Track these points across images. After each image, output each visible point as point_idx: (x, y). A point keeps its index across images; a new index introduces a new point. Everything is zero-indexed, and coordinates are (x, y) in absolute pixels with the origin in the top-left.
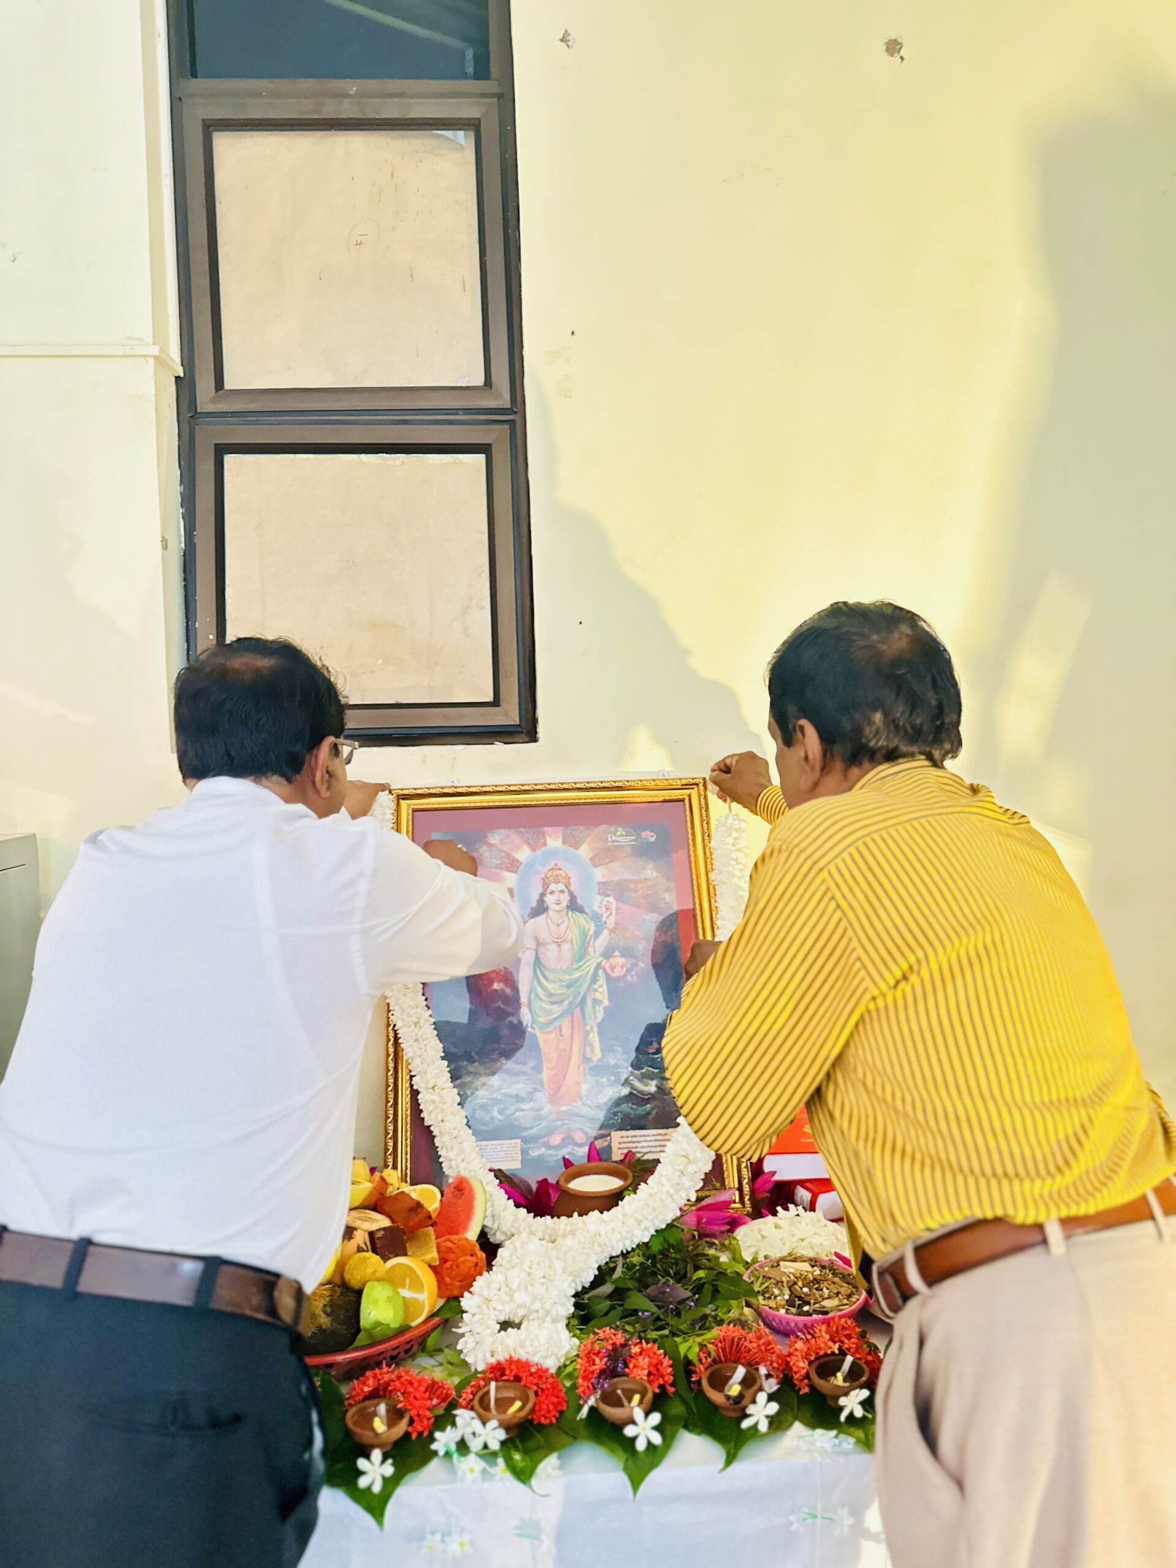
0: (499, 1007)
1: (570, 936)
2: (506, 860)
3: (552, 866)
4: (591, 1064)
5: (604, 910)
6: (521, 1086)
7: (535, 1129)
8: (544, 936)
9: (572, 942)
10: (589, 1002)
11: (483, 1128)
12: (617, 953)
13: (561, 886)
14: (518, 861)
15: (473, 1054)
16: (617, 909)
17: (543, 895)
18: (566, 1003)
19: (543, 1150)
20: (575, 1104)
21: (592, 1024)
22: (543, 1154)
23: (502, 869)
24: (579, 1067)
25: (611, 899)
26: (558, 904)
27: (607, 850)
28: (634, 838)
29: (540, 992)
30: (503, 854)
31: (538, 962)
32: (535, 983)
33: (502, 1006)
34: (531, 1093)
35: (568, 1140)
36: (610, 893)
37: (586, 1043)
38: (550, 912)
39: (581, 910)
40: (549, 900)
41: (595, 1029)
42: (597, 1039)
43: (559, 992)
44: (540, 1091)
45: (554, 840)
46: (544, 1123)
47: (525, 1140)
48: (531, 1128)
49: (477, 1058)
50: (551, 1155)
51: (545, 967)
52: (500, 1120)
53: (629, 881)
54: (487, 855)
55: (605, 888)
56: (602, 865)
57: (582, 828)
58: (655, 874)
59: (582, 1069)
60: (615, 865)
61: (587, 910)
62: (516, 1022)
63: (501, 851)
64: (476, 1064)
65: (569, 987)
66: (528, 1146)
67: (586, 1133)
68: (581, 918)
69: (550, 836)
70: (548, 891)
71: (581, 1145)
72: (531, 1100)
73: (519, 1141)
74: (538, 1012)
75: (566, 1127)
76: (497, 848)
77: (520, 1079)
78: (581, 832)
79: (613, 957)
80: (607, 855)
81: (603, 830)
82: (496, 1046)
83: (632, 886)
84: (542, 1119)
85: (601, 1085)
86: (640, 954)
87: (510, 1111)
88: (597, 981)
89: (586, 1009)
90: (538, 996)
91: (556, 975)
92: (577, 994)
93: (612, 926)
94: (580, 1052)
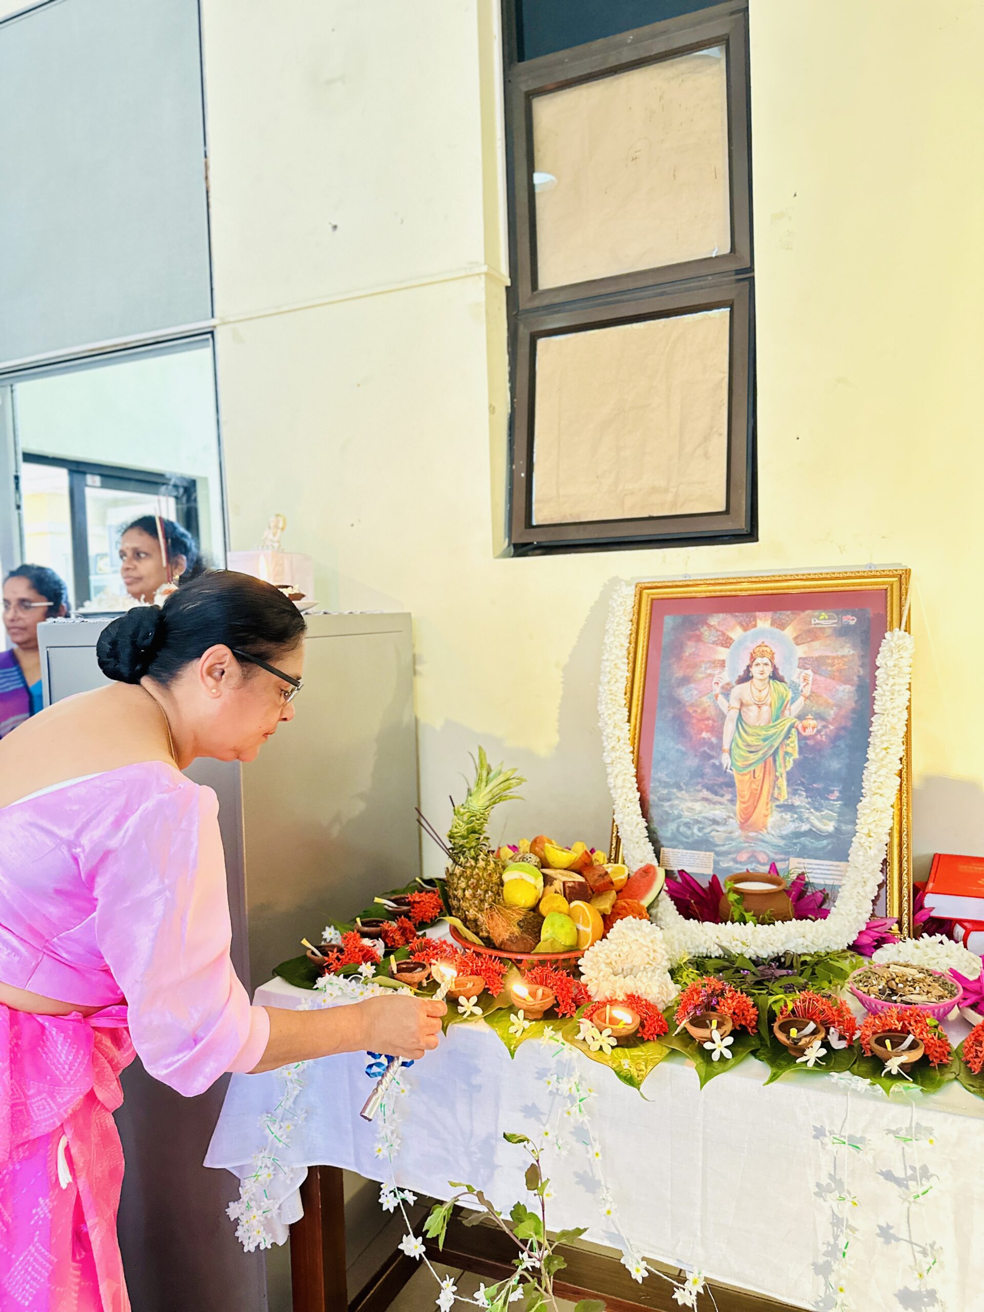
0: (705, 751)
1: (769, 700)
2: (721, 638)
3: (759, 643)
4: (778, 803)
5: (802, 680)
6: (717, 812)
7: (726, 846)
8: (747, 698)
9: (770, 705)
10: (781, 753)
11: (685, 840)
12: (810, 716)
13: (766, 660)
14: (731, 639)
15: (682, 784)
16: (814, 680)
17: (749, 667)
18: (761, 752)
19: (731, 864)
20: (761, 832)
21: (782, 771)
22: (731, 867)
23: (717, 644)
24: (767, 804)
25: (809, 672)
26: (762, 674)
27: (809, 631)
28: (836, 621)
29: (740, 742)
30: (720, 633)
31: (740, 718)
32: (737, 735)
33: (708, 751)
34: (725, 819)
35: (753, 858)
37: (774, 786)
38: (754, 680)
39: (781, 680)
40: (755, 671)
41: (784, 775)
42: (785, 783)
43: (756, 744)
45: (764, 622)
46: (734, 843)
47: (718, 854)
48: (723, 845)
49: (684, 787)
50: (737, 869)
51: (745, 723)
52: (698, 836)
53: (828, 657)
54: (707, 633)
55: (804, 663)
56: (803, 643)
57: (789, 612)
58: (852, 652)
59: (769, 805)
60: (816, 644)
61: (786, 680)
63: (717, 630)
64: (683, 792)
65: (765, 740)
66: (722, 858)
67: (768, 856)
68: (780, 686)
69: (761, 619)
70: (755, 663)
71: (764, 864)
72: (725, 824)
73: (712, 854)
74: (736, 757)
75: (751, 848)
76: (715, 628)
77: (718, 806)
78: (788, 616)
79: (805, 719)
80: (809, 635)
81: (808, 615)
82: (700, 780)
83: (830, 661)
84: (733, 840)
85: (785, 820)
86: (830, 719)
87: (708, 830)
88: (789, 738)
89: (777, 758)
90: (737, 745)
91: (754, 730)
92: (772, 746)
93: (808, 694)
94: (769, 792)
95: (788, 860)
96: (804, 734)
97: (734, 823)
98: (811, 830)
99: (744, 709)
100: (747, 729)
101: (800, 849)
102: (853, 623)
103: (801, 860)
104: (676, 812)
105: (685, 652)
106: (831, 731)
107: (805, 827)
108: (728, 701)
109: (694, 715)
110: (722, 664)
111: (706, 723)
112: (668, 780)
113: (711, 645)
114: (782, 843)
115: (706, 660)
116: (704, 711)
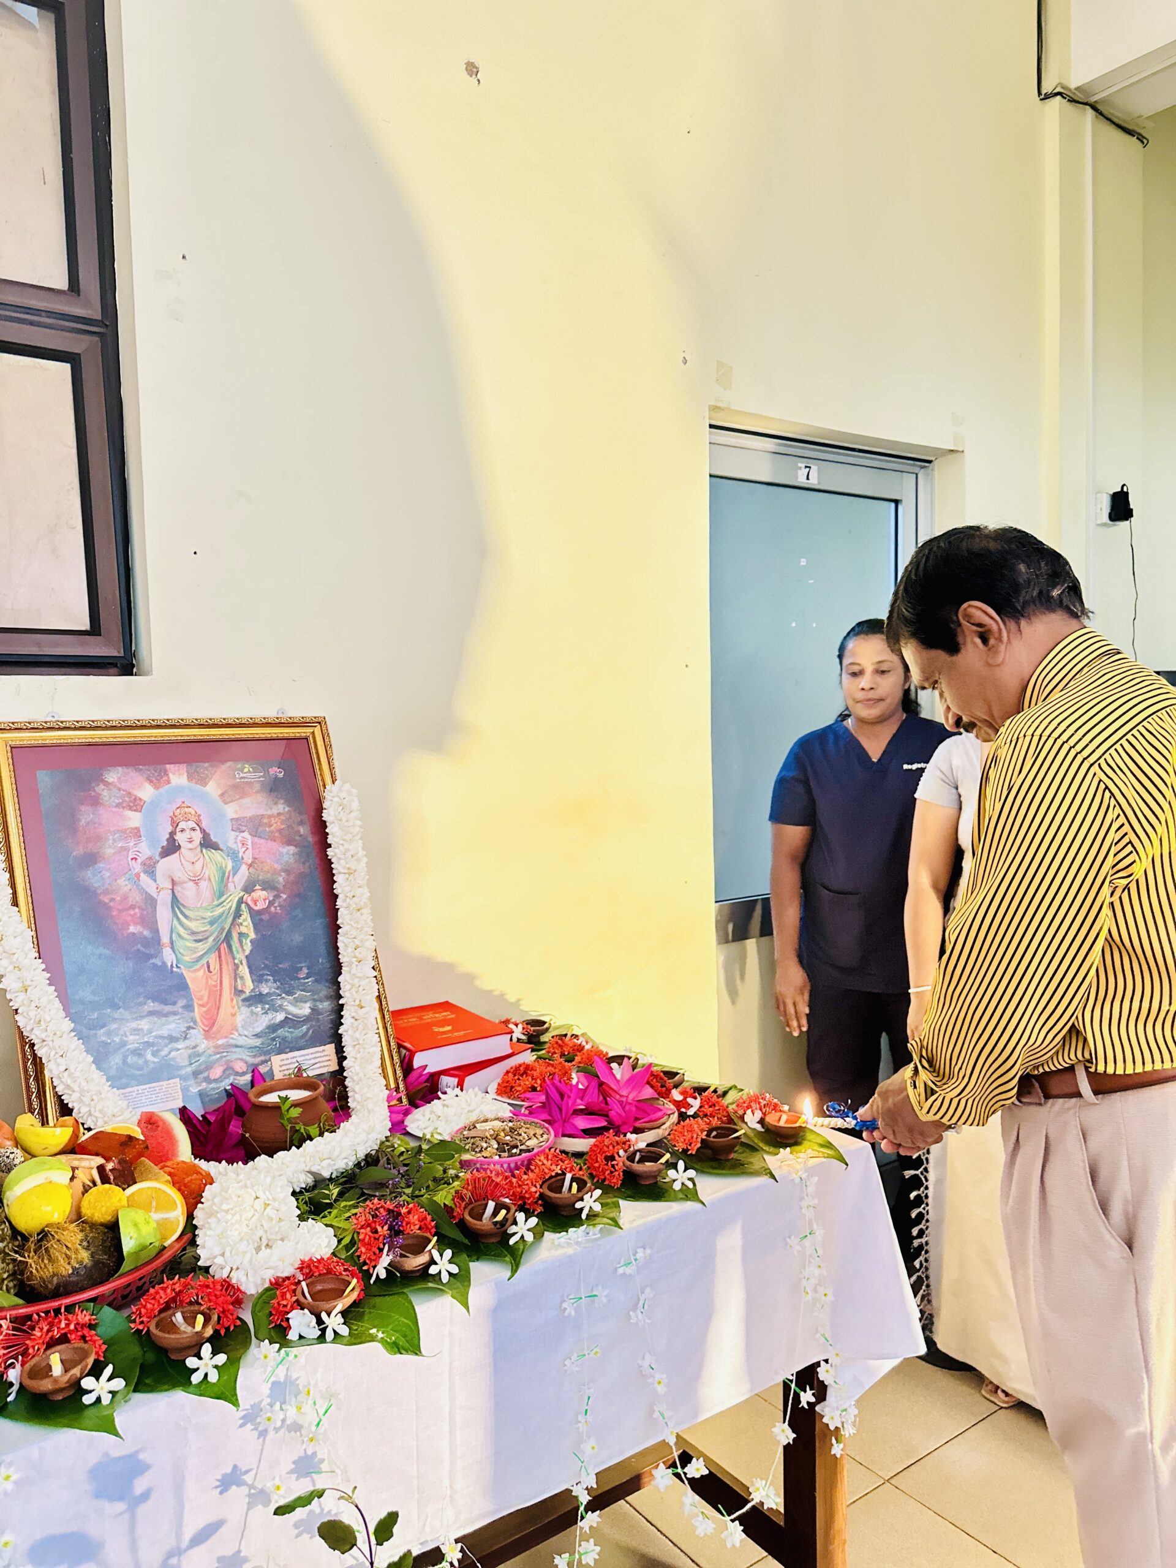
0: (138, 950)
1: (207, 873)
2: (127, 799)
3: (179, 804)
4: (243, 996)
5: (240, 845)
6: (172, 1026)
7: (193, 1065)
8: (179, 875)
9: (209, 879)
10: (235, 936)
12: (258, 887)
13: (192, 824)
14: (140, 799)
15: (116, 1000)
16: (253, 844)
17: (172, 834)
18: (211, 939)
20: (232, 1036)
21: (240, 957)
22: (205, 1089)
23: (124, 808)
24: (232, 1000)
25: (246, 835)
26: (190, 842)
27: (235, 787)
28: (262, 774)
29: (181, 931)
30: (123, 793)
31: (175, 901)
32: (175, 922)
33: (143, 949)
34: (184, 1032)
36: (244, 828)
37: (236, 976)
38: (182, 850)
39: (215, 847)
40: (180, 838)
41: (244, 962)
42: (247, 971)
43: (203, 929)
44: (193, 1028)
45: (178, 777)
46: (202, 1059)
47: (184, 1078)
48: (188, 1065)
49: (121, 1004)
50: (213, 1089)
51: (183, 906)
52: (154, 1063)
53: (263, 816)
54: (105, 793)
55: (238, 825)
56: (232, 801)
57: (207, 765)
58: (287, 809)
59: (235, 1001)
60: (246, 801)
61: (221, 846)
62: (160, 964)
63: (119, 789)
64: (121, 1010)
65: (212, 923)
66: (188, 1083)
67: (246, 1063)
68: (216, 855)
69: (174, 774)
70: (178, 829)
71: (243, 1074)
72: (185, 1038)
73: (177, 1080)
74: (181, 951)
75: (224, 1059)
76: (115, 786)
77: (171, 1019)
78: (206, 769)
79: (254, 891)
80: (237, 790)
81: (229, 767)
82: (141, 990)
83: (266, 821)
84: (199, 1055)
85: (257, 1014)
86: (280, 886)
87: (163, 1053)
88: (240, 915)
89: (232, 943)
90: (180, 936)
91: (197, 913)
92: (223, 929)
93: (250, 861)
94: (231, 985)
95: (270, 1060)
96: (256, 908)
97: (197, 1035)
98: (286, 1017)
99: (177, 889)
100: (187, 912)
101: (280, 1043)
102: (281, 775)
103: (283, 1056)
104: (117, 1039)
105: (79, 820)
106: (285, 900)
107: (280, 1017)
108: (155, 881)
109: (112, 904)
110: (136, 833)
111: (132, 912)
112: (97, 999)
113: (114, 809)
114: (258, 1042)
115: (112, 829)
116: (125, 898)
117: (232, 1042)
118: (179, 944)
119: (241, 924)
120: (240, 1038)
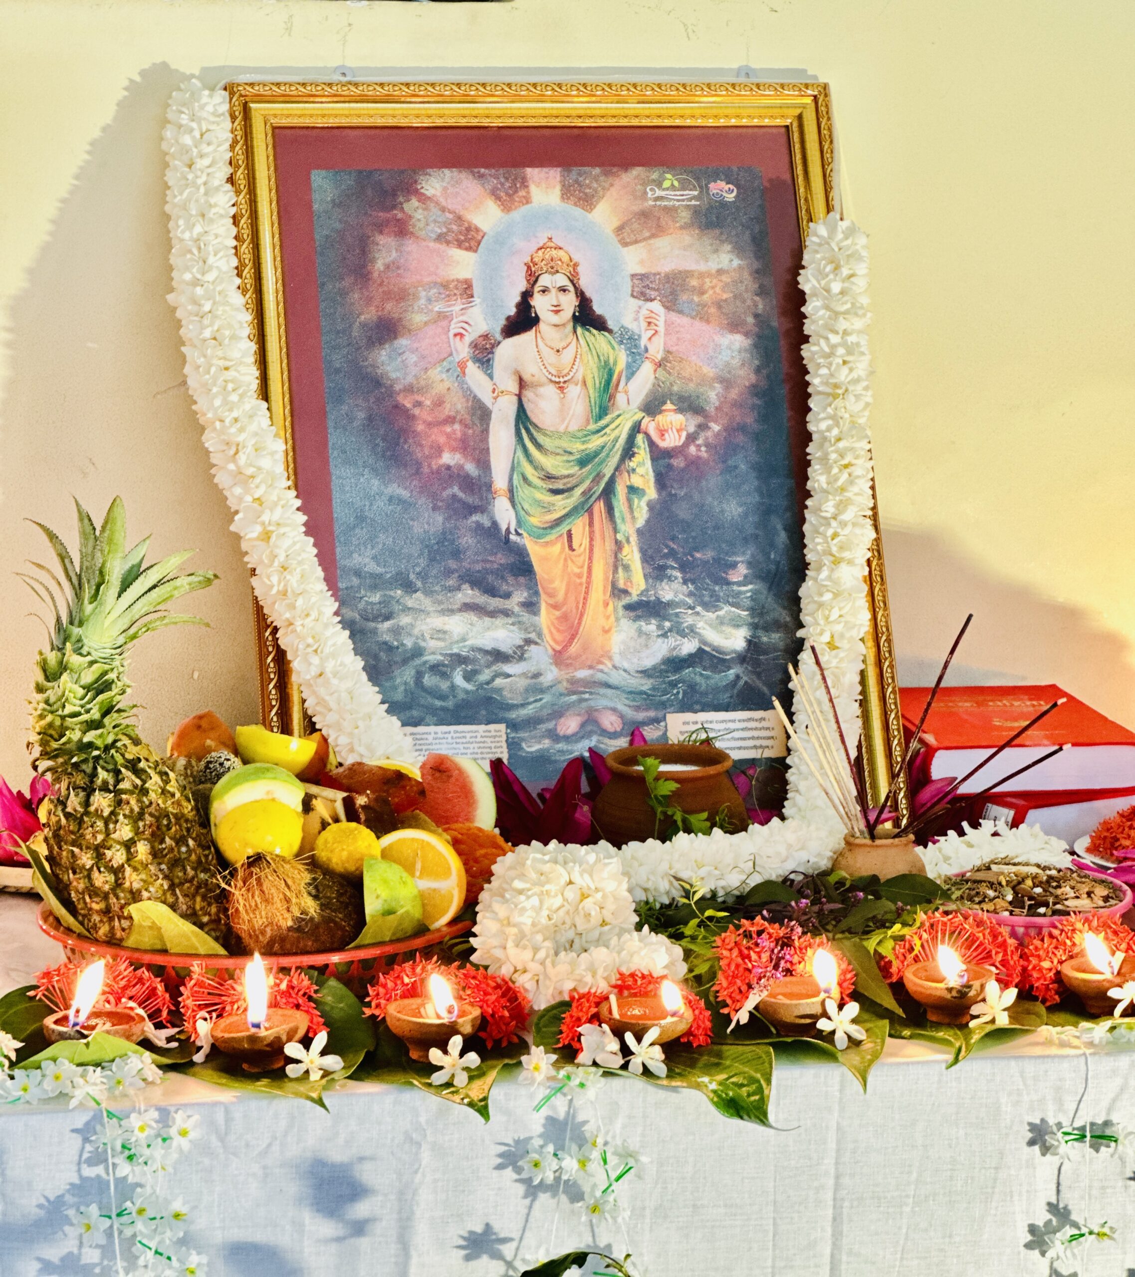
0: (454, 496)
1: (580, 372)
2: (454, 227)
3: (542, 241)
4: (626, 600)
5: (644, 325)
7: (531, 707)
8: (531, 371)
9: (584, 383)
10: (621, 490)
11: (438, 703)
12: (669, 406)
13: (561, 280)
14: (477, 230)
15: (412, 577)
16: (668, 324)
17: (526, 296)
18: (578, 492)
19: (546, 743)
20: (600, 667)
21: (627, 529)
22: (548, 750)
23: (448, 243)
24: (606, 605)
25: (656, 306)
26: (557, 312)
27: (644, 215)
28: (696, 193)
29: (529, 471)
30: (451, 216)
31: (522, 417)
32: (520, 454)
33: (461, 495)
34: (520, 647)
35: (591, 724)
36: (653, 294)
37: (617, 563)
38: (542, 326)
39: (599, 324)
40: (540, 303)
41: (634, 539)
43: (566, 472)
44: (536, 643)
45: (545, 191)
46: (547, 698)
47: (513, 726)
48: (523, 705)
49: (419, 584)
50: (561, 752)
51: (536, 426)
52: (467, 692)
53: (688, 274)
54: (419, 215)
56: (636, 242)
57: (597, 171)
58: (736, 262)
59: (611, 607)
60: (663, 244)
61: (611, 324)
62: (487, 523)
63: (443, 209)
64: (419, 594)
65: (583, 462)
66: (521, 734)
67: (622, 716)
68: (599, 339)
69: (537, 185)
70: (537, 288)
71: (614, 735)
72: (521, 658)
73: (502, 727)
74: (526, 506)
75: (584, 705)
76: (437, 203)
77: (500, 621)
78: (596, 179)
79: (661, 412)
81: (637, 177)
82: (452, 564)
83: (694, 282)
84: (542, 691)
85: (648, 635)
86: (711, 409)
87: (485, 676)
88: (633, 455)
89: (615, 503)
90: (525, 479)
91: (557, 442)
92: (598, 477)
93: (659, 357)
94: (606, 578)
95: (664, 718)
96: (663, 444)
98: (700, 651)
99: (528, 394)
100: (540, 439)
101: (685, 693)
102: (730, 197)
103: (689, 716)
104: (409, 643)
105: (373, 261)
106: (717, 435)
107: (688, 647)
108: (491, 377)
109: (417, 411)
110: (466, 289)
111: (448, 429)
112: (380, 570)
113: (432, 244)
114: (646, 685)
115: (427, 279)
116: (439, 403)
117: (600, 676)
118: (523, 493)
119: (634, 470)
120: (614, 673)
